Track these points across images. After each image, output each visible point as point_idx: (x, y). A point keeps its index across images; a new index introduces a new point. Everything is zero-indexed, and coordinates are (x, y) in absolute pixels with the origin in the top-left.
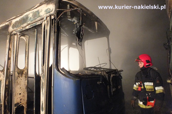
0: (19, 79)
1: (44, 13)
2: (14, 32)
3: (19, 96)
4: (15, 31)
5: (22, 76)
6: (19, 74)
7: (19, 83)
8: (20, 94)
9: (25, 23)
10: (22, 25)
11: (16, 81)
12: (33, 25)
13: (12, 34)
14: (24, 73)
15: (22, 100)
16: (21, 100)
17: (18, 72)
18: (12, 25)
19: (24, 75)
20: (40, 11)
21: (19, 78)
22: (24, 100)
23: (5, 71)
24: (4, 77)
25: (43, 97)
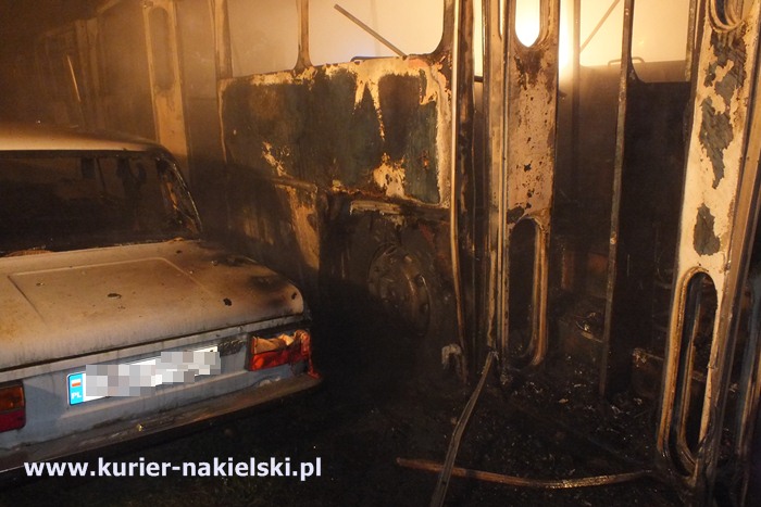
0: (522, 97)
3: (522, 177)
5: (533, 82)
6: (521, 68)
7: (522, 113)
8: (527, 168)
11: (512, 106)
14: (543, 64)
15: (534, 195)
16: (529, 195)
17: (518, 63)
19: (541, 78)
21: (523, 92)
22: (541, 197)
23: (451, 57)
24: (449, 87)
25: (715, 186)
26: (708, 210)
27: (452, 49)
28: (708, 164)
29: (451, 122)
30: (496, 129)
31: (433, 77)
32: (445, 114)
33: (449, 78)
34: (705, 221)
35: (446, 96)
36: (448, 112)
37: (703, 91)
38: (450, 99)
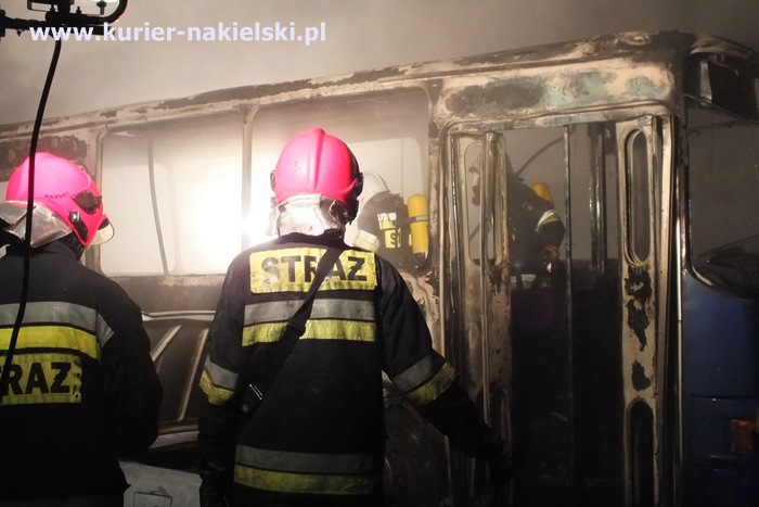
0: (494, 301)
1: (624, 90)
2: (460, 126)
3: (495, 358)
4: (471, 126)
5: (499, 290)
8: (498, 351)
9: (529, 106)
10: (514, 112)
12: (570, 118)
13: (449, 132)
14: (503, 278)
15: (503, 371)
16: (500, 371)
17: (490, 277)
18: (448, 96)
19: (503, 287)
20: (604, 76)
21: (494, 297)
22: (506, 373)
23: (438, 272)
24: (437, 293)
25: (642, 349)
26: (639, 364)
27: (438, 268)
28: (636, 338)
29: (439, 320)
30: (471, 324)
31: (420, 287)
32: (433, 314)
33: (436, 287)
34: (638, 369)
35: (433, 300)
36: (436, 312)
37: (626, 298)
38: (437, 302)
